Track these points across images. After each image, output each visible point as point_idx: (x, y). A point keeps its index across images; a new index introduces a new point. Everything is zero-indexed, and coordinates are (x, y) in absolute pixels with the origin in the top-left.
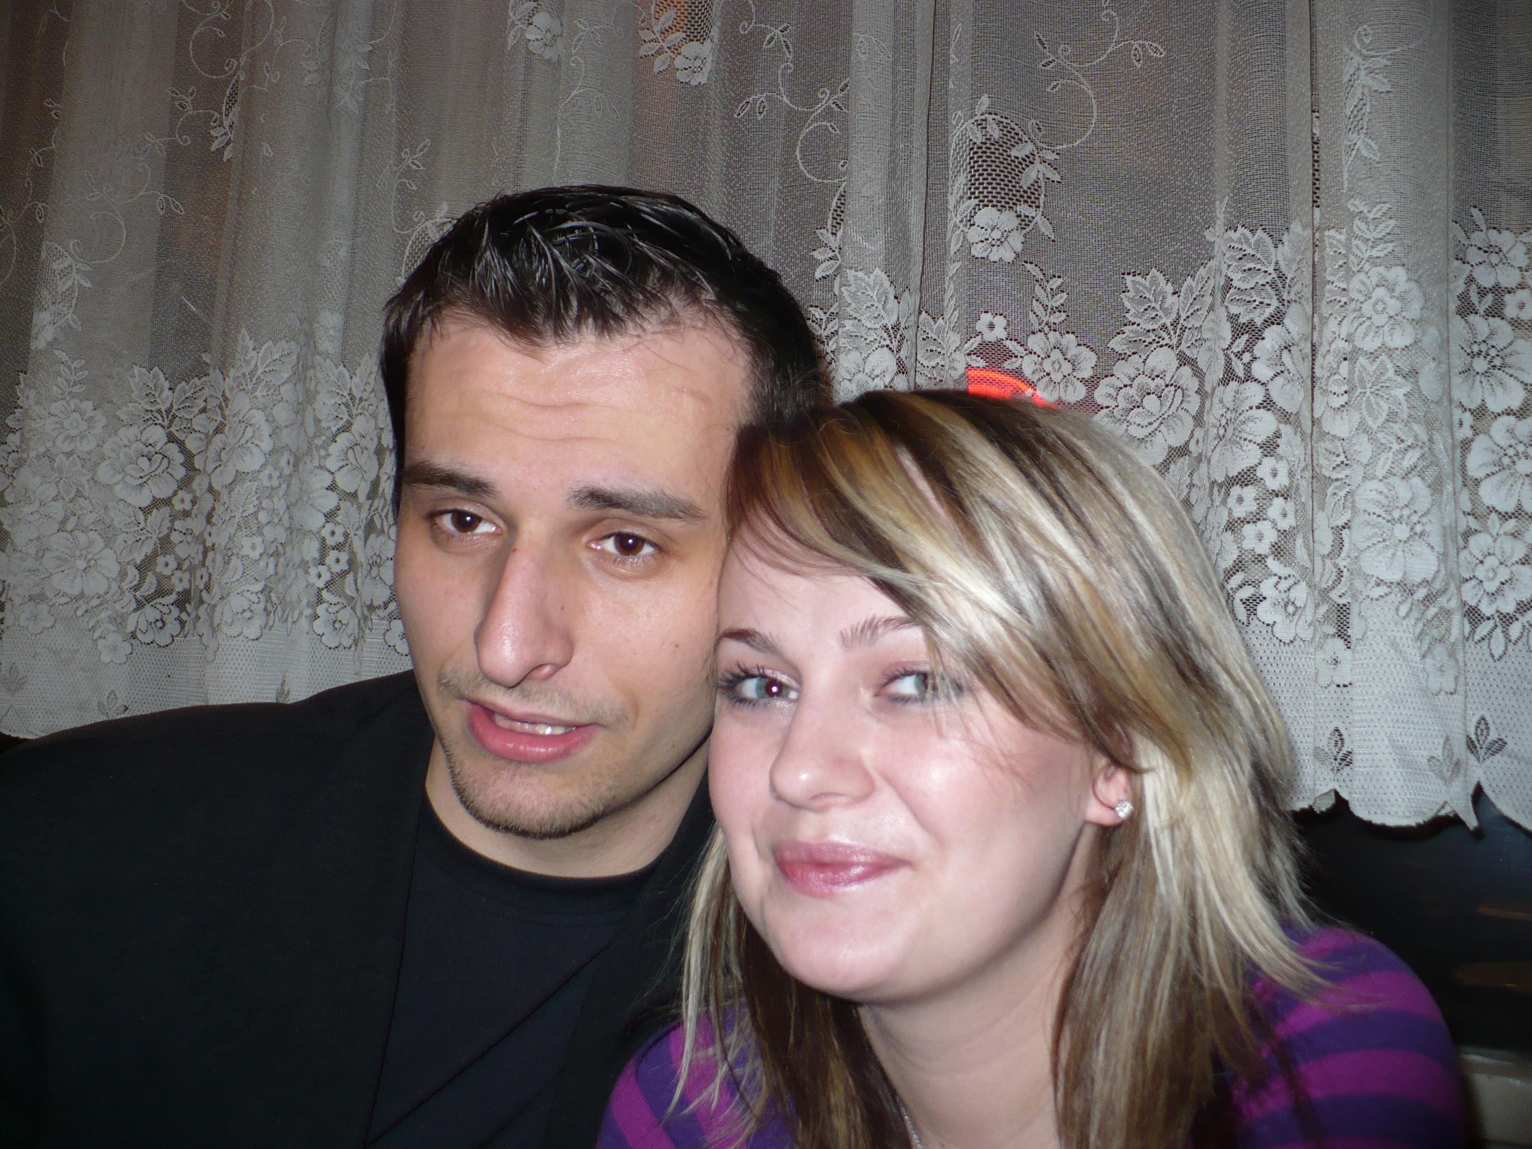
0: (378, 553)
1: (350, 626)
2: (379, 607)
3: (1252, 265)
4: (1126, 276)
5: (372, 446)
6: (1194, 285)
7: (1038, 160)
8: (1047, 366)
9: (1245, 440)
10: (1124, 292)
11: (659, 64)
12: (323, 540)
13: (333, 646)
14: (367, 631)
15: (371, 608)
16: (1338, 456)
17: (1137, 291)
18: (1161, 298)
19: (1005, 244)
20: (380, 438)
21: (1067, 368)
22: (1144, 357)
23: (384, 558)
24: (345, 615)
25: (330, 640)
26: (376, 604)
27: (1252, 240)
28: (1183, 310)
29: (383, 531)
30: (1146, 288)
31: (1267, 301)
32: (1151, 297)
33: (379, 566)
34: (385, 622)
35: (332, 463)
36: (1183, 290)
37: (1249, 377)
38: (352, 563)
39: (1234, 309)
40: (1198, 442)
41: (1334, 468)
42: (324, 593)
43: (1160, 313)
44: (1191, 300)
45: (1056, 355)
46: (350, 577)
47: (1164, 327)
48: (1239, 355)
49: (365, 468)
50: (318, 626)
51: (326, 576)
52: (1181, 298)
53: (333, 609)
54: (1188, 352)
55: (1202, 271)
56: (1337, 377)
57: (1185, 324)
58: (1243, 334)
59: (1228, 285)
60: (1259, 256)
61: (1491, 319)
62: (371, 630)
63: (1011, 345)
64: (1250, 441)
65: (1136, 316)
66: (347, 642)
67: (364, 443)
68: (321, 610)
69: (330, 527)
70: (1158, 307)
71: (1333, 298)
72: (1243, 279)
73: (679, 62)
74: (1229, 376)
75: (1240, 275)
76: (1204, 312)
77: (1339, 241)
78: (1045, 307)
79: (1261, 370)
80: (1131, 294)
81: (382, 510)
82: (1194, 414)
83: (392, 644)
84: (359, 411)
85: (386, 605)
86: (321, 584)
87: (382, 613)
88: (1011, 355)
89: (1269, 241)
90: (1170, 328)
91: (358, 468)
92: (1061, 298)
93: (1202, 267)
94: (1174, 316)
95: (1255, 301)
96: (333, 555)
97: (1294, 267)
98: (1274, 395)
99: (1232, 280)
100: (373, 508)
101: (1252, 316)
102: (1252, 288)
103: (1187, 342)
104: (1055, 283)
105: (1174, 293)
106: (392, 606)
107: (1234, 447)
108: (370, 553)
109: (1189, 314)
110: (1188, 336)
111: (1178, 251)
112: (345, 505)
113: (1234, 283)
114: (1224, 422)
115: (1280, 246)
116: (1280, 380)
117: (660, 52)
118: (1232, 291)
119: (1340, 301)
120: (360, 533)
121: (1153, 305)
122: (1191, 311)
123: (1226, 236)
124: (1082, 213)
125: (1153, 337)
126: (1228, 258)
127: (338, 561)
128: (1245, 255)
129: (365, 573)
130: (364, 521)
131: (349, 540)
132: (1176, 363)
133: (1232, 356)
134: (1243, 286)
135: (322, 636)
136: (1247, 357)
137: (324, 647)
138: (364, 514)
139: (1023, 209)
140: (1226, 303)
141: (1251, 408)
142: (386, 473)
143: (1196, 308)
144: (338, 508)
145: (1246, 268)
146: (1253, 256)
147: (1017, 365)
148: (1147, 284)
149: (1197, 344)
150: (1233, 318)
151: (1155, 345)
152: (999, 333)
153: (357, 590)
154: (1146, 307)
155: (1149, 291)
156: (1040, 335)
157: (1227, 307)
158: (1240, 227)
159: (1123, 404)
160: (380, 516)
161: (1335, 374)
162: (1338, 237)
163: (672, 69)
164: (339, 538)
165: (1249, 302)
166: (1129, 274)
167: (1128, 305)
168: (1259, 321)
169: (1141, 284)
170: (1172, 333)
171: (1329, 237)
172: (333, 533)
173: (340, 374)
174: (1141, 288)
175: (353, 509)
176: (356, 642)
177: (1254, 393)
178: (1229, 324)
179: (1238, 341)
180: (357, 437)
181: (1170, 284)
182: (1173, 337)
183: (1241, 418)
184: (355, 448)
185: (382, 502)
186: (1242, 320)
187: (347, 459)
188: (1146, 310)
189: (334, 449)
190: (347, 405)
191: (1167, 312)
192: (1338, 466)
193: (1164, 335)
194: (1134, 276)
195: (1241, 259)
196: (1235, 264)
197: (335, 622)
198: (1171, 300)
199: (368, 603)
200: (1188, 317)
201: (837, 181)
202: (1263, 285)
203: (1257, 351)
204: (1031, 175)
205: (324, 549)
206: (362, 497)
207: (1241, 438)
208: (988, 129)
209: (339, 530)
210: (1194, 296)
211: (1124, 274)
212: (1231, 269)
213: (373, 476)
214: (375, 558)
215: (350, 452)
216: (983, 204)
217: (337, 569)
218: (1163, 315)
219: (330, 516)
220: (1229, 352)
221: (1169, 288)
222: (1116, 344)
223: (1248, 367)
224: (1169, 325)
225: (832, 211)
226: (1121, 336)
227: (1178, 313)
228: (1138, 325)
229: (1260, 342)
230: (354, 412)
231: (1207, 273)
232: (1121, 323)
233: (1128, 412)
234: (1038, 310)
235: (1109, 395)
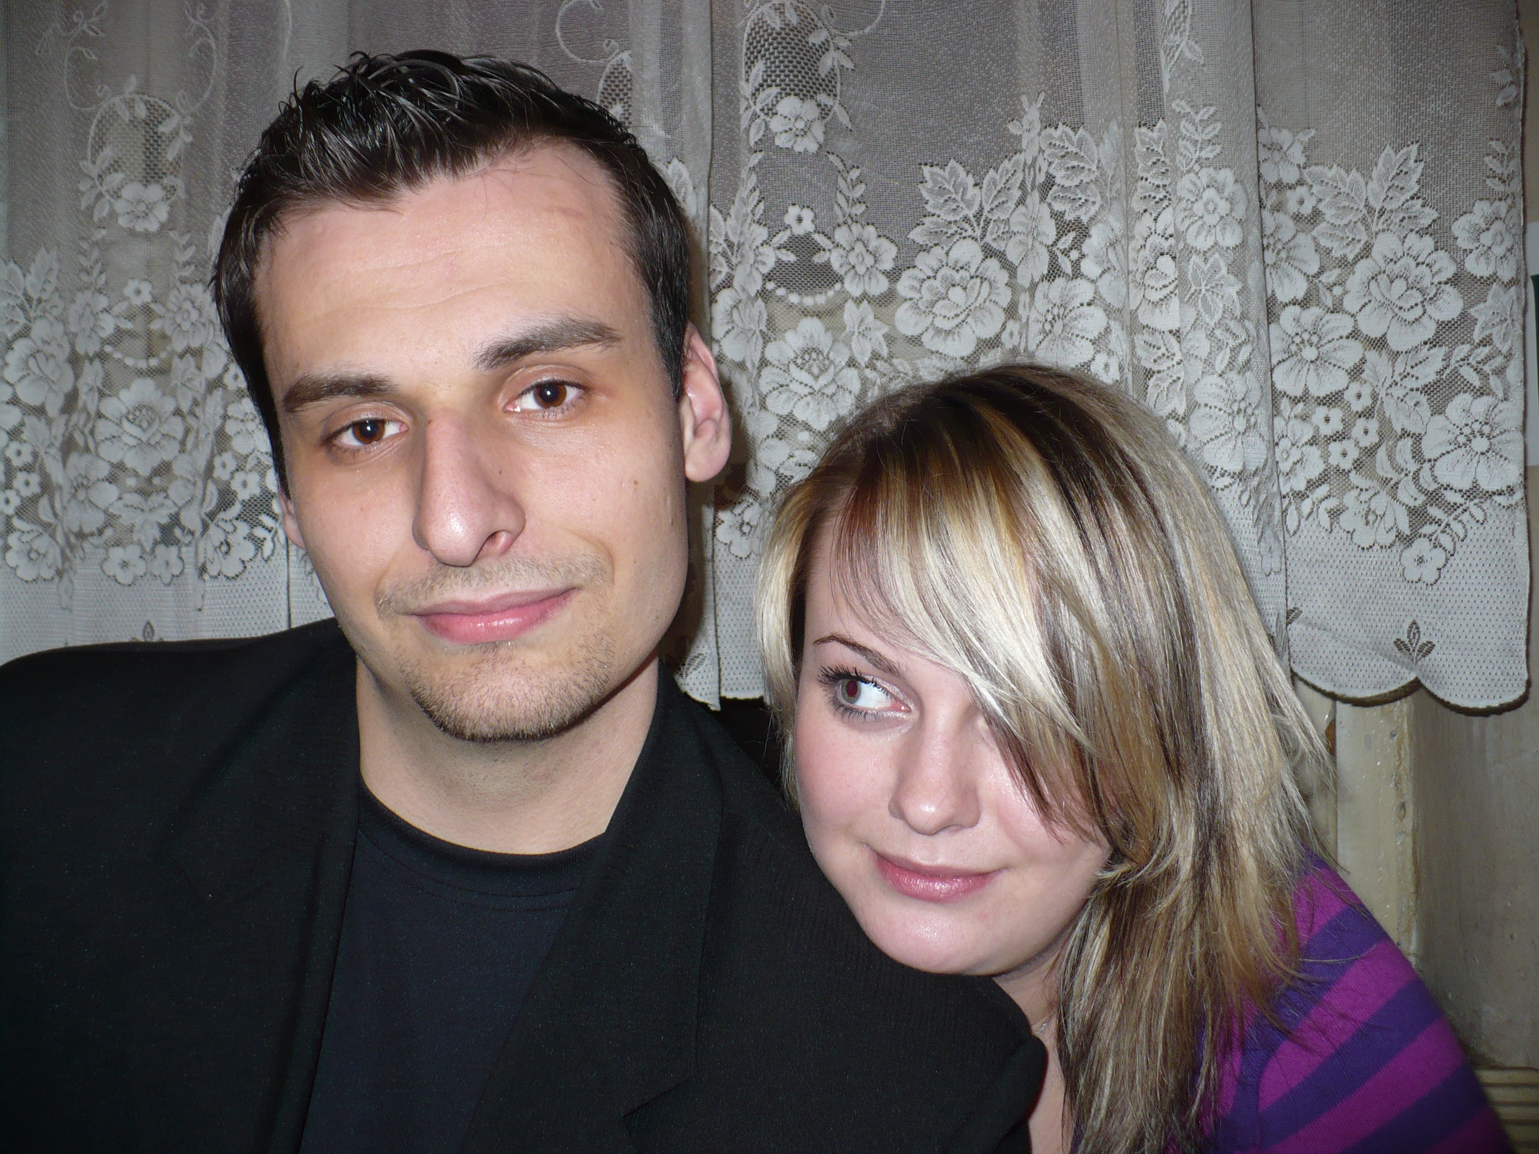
0: (83, 473)
1: (50, 557)
2: (92, 535)
3: (1075, 163)
4: (923, 167)
5: (63, 355)
6: (998, 177)
7: (832, 48)
8: (852, 259)
9: (1077, 336)
10: (922, 182)
12: (7, 461)
13: (29, 579)
14: (78, 561)
15: (81, 535)
16: (1159, 348)
17: (935, 182)
18: (961, 190)
19: (809, 134)
20: (73, 346)
21: (869, 260)
22: (946, 249)
23: (93, 478)
24: (43, 544)
25: (26, 572)
26: (87, 530)
27: (1075, 139)
28: (987, 202)
29: (87, 449)
30: (945, 179)
31: (1091, 199)
32: (951, 189)
33: (87, 488)
34: (102, 551)
35: (11, 374)
36: (985, 181)
37: (1077, 274)
38: (47, 487)
39: (1058, 207)
40: (1011, 334)
41: (1155, 361)
42: (16, 522)
43: (962, 205)
44: (995, 193)
45: (859, 247)
46: (44, 502)
47: (966, 219)
48: (1066, 253)
49: (54, 378)
50: (12, 558)
51: (15, 502)
52: (984, 190)
53: (26, 538)
54: (994, 245)
55: (1006, 164)
56: (1154, 271)
57: (990, 216)
58: (1069, 231)
59: (1050, 182)
60: (1082, 154)
61: (1276, 214)
62: (83, 560)
63: (819, 239)
64: (1083, 337)
65: (935, 207)
66: (47, 573)
67: (51, 349)
68: (13, 539)
69: (14, 446)
70: (959, 198)
71: (1147, 195)
72: (1068, 177)
74: (1054, 272)
75: (1063, 173)
76: (1011, 205)
77: (1151, 139)
78: (847, 199)
79: (1089, 267)
80: (930, 185)
81: (85, 425)
82: (1005, 305)
83: (111, 574)
84: (39, 313)
85: (100, 532)
86: (10, 510)
87: (94, 540)
88: (819, 249)
89: (1090, 139)
90: (973, 220)
91: (43, 378)
92: (860, 190)
93: (1006, 161)
94: (976, 208)
95: (1080, 199)
96: (21, 477)
97: (1114, 165)
98: (1103, 291)
99: (1054, 177)
100: (72, 423)
101: (1078, 213)
102: (1076, 186)
103: (992, 233)
104: (854, 174)
105: (976, 185)
106: (109, 532)
107: (1065, 343)
108: (72, 473)
109: (993, 206)
110: (993, 228)
111: (978, 143)
112: (31, 421)
113: (1058, 181)
114: (1050, 317)
115: (1101, 144)
116: (1107, 276)
118: (1055, 188)
119: (1154, 198)
120: (53, 451)
121: (954, 196)
122: (996, 203)
123: (1044, 133)
124: (875, 103)
125: (955, 228)
126: (1049, 155)
127: (27, 484)
128: (1067, 153)
129: (66, 497)
130: (60, 439)
131: (39, 459)
132: (981, 256)
133: (1059, 253)
134: (1067, 184)
135: (14, 569)
136: (1074, 255)
137: (19, 581)
138: (59, 429)
139: (822, 98)
140: (1049, 200)
141: (1082, 305)
142: (86, 384)
143: (1001, 200)
144: (22, 424)
145: (1070, 165)
146: (1076, 153)
147: (825, 258)
148: (946, 174)
149: (1005, 236)
150: (1057, 216)
151: (957, 237)
152: (807, 226)
153: (55, 515)
154: (946, 197)
155: (949, 182)
156: (844, 228)
157: (1050, 204)
158: (1060, 124)
159: (927, 296)
160: (82, 433)
161: (1152, 268)
162: (1150, 134)
164: (27, 458)
165: (1074, 199)
166: (926, 164)
167: (926, 195)
168: (1085, 219)
169: (938, 175)
170: (975, 224)
171: (1140, 134)
172: (19, 453)
173: (11, 273)
174: (940, 179)
175: (41, 425)
176: (60, 573)
177: (1083, 290)
178: (1053, 222)
179: (1063, 239)
180: (39, 343)
181: (970, 175)
182: (976, 228)
183: (1073, 314)
184: (37, 355)
185: (83, 417)
186: (1069, 217)
187: (29, 368)
188: (946, 201)
189: (12, 358)
190: (22, 308)
191: (969, 205)
192: (1160, 358)
193: (967, 226)
194: (932, 166)
195: (1063, 156)
196: (1057, 161)
197: (29, 552)
198: (972, 192)
199: (75, 529)
200: (992, 209)
201: (602, 61)
202: (1088, 183)
203: (1085, 248)
204: (828, 61)
205: (10, 472)
206: (53, 410)
207: (1072, 335)
208: (787, 14)
209: (26, 450)
210: (998, 188)
211: (920, 164)
212: (1053, 166)
213: (68, 387)
214: (80, 480)
215: (32, 363)
216: (785, 92)
217: (27, 492)
218: (964, 207)
219: (14, 434)
220: (1055, 249)
221: (970, 180)
222: (917, 235)
223: (1076, 265)
224: (971, 216)
225: (599, 94)
226: (919, 229)
227: (981, 205)
228: (939, 216)
229: (1087, 240)
230: (32, 314)
231: (1013, 167)
232: (920, 214)
233: (933, 304)
234: (841, 200)
235: (913, 287)
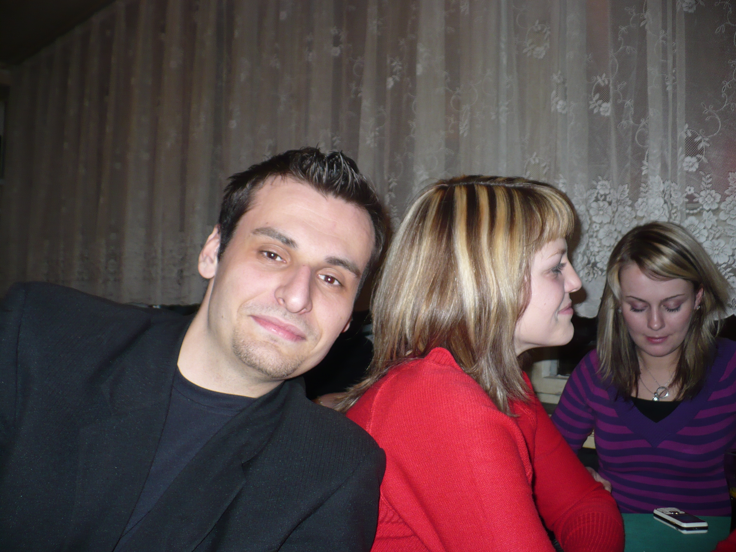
7: (703, 141)
8: (706, 199)
11: (595, 111)
19: (693, 166)
21: (712, 200)
22: (734, 195)
45: (709, 196)
63: (696, 195)
65: (732, 184)
73: (601, 109)
78: (705, 183)
80: (731, 178)
88: (695, 197)
92: (710, 180)
104: (708, 176)
117: (595, 107)
124: (716, 155)
139: (699, 156)
147: (697, 200)
152: (692, 191)
156: (704, 191)
159: (728, 208)
163: (599, 112)
167: (730, 181)
169: (733, 175)
194: (731, 172)
201: (647, 146)
204: (701, 145)
208: (688, 134)
211: (729, 172)
216: (687, 155)
222: (727, 192)
225: (646, 155)
226: (727, 190)
228: (733, 186)
232: (727, 186)
233: (730, 211)
234: (704, 184)
235: (724, 207)
